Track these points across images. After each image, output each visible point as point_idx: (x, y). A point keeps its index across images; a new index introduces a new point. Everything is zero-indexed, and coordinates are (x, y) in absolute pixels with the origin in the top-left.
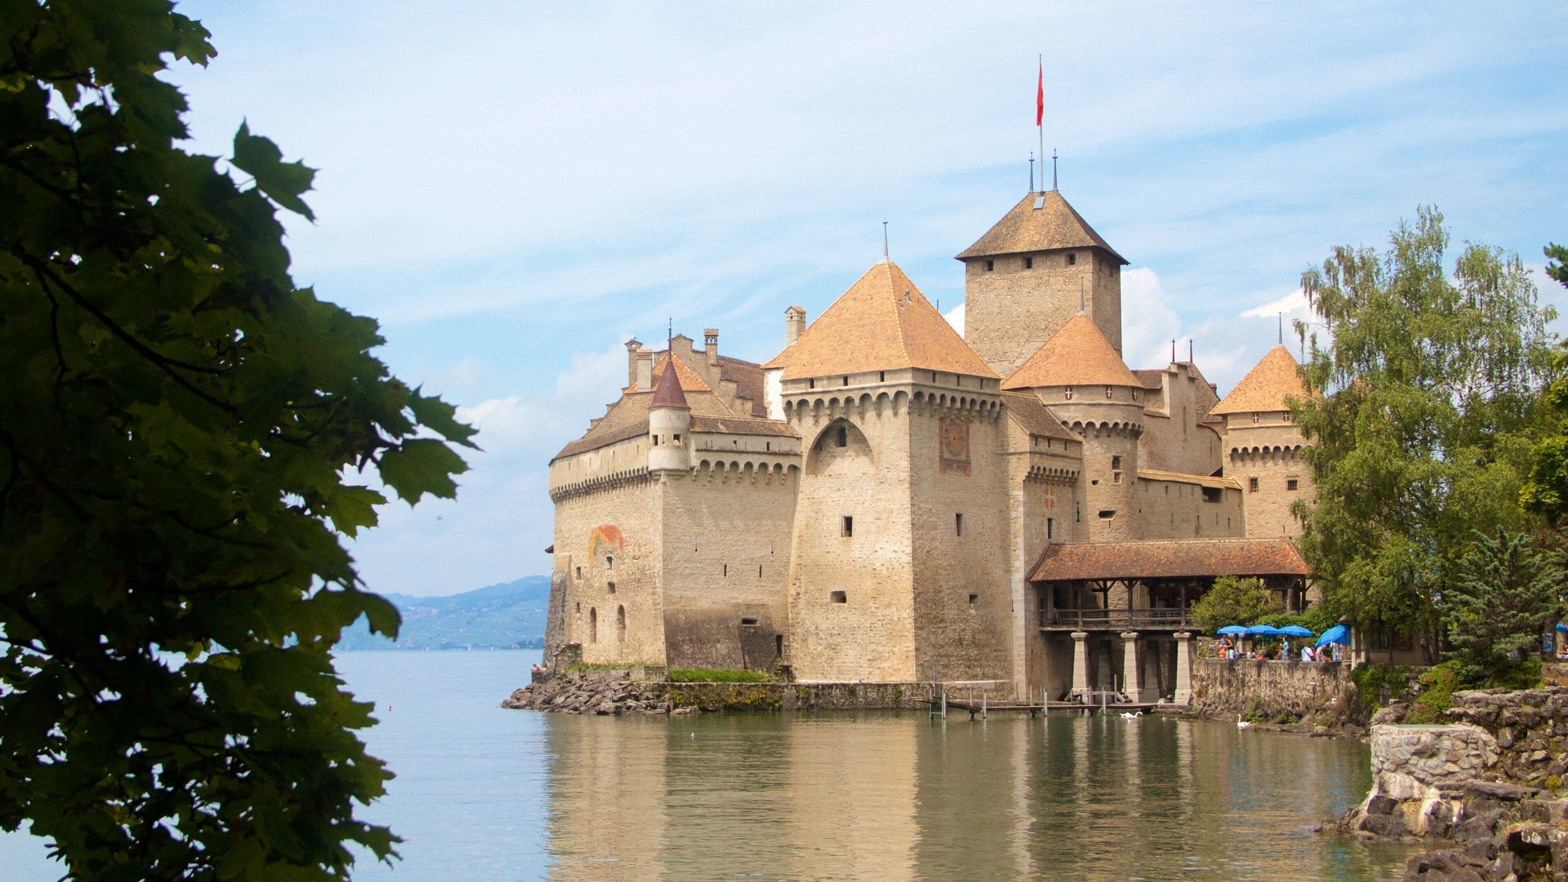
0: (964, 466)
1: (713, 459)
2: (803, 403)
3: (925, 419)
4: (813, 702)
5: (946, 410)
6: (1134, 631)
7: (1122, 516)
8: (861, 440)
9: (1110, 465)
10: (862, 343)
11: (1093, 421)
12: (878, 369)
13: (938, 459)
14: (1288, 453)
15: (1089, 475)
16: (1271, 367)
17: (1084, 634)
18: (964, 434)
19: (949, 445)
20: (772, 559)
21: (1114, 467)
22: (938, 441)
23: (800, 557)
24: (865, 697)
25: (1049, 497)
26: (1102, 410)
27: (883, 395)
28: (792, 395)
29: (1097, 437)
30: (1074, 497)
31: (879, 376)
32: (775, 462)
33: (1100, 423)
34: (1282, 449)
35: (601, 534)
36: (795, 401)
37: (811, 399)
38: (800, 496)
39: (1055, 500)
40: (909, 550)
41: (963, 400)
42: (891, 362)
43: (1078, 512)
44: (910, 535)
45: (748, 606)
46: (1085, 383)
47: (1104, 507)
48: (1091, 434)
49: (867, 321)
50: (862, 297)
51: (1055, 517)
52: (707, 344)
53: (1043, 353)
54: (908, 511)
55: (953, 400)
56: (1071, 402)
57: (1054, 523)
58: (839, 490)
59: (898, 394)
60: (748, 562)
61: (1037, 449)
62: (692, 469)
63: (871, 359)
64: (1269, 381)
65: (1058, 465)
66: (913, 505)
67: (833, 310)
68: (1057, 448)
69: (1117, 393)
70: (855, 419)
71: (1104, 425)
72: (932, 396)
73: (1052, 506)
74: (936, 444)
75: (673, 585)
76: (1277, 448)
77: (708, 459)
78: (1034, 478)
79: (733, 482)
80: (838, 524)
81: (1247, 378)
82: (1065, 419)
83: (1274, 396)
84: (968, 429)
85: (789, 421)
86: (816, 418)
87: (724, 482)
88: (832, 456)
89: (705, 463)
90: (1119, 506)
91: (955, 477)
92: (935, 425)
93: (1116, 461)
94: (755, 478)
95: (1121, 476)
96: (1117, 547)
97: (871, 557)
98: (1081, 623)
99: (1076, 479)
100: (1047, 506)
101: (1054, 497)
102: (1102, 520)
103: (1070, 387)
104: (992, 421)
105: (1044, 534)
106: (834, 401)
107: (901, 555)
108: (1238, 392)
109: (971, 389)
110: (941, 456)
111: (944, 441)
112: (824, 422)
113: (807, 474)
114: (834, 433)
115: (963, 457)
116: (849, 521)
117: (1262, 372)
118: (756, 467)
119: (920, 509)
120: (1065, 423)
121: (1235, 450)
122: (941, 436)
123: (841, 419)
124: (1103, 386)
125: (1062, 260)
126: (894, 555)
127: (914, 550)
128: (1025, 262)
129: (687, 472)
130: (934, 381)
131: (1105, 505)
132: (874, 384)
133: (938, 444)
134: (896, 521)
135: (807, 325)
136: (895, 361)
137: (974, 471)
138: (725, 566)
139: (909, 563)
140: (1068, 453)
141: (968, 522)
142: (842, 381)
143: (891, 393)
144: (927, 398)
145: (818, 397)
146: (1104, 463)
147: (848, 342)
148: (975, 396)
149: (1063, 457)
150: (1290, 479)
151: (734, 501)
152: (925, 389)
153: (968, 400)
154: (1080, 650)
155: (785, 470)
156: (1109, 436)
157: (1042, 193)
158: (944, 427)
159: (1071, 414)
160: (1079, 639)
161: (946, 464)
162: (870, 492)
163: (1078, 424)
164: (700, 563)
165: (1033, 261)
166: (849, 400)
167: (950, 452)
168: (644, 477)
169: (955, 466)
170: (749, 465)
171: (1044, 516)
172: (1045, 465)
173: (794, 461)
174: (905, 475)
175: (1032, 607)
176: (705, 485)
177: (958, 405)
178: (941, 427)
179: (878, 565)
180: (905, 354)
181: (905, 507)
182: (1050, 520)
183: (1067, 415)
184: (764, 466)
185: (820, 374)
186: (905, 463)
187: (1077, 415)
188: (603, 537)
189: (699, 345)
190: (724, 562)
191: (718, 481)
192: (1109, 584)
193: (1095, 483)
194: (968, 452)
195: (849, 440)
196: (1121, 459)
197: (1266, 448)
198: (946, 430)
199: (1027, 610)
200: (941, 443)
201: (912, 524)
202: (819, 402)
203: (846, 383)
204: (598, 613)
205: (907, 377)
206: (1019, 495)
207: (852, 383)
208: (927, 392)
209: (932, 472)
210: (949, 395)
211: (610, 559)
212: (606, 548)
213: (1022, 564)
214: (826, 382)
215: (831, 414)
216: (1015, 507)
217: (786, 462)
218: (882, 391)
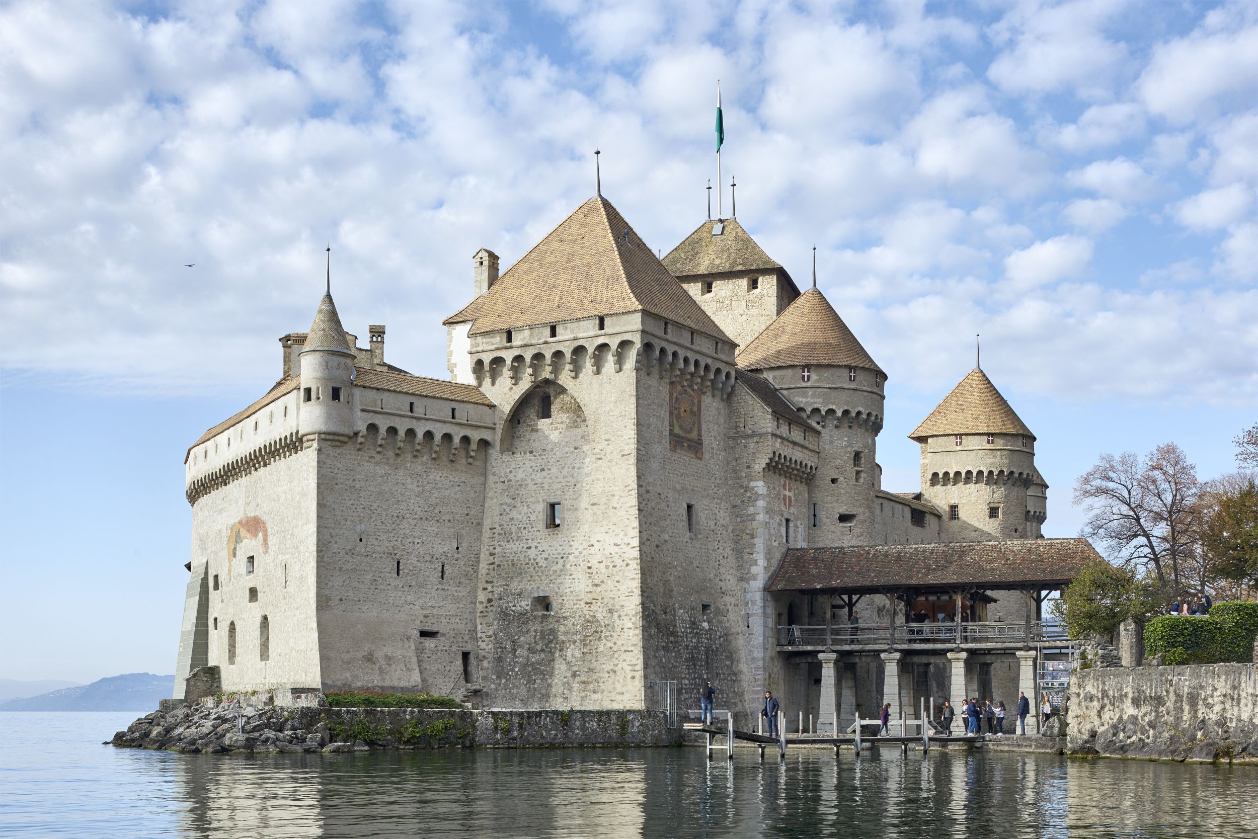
0: (696, 447)
1: (383, 424)
2: (498, 361)
3: (653, 381)
4: (515, 734)
5: (678, 373)
6: (896, 650)
7: (863, 522)
8: (573, 406)
9: (851, 462)
10: (574, 285)
11: (834, 407)
12: (596, 313)
13: (667, 433)
14: (991, 479)
15: (826, 472)
16: (971, 390)
17: (833, 656)
18: (695, 409)
19: (678, 417)
20: (456, 556)
21: (855, 465)
22: (668, 410)
23: (492, 554)
24: (583, 728)
25: (787, 493)
26: (844, 396)
27: (604, 347)
28: (483, 351)
29: (837, 427)
30: (810, 497)
31: (597, 322)
32: (462, 434)
33: (842, 410)
34: (986, 474)
35: (242, 530)
36: (487, 359)
37: (508, 355)
38: (491, 479)
39: (793, 499)
40: (636, 542)
41: (697, 363)
42: (612, 305)
43: (815, 516)
44: (636, 524)
45: (428, 615)
46: (826, 362)
47: (843, 510)
48: (831, 423)
49: (578, 262)
50: (570, 238)
51: (792, 518)
52: (372, 341)
53: (770, 333)
54: (634, 493)
55: (686, 360)
56: (809, 384)
57: (791, 524)
58: (543, 470)
59: (624, 346)
60: (428, 558)
61: (778, 433)
62: (356, 434)
63: (587, 304)
64: (970, 403)
65: (797, 455)
66: (639, 486)
67: (534, 255)
68: (797, 435)
69: (861, 376)
70: (565, 378)
71: (846, 413)
72: (663, 351)
73: (790, 505)
74: (665, 414)
75: (330, 584)
76: (980, 473)
77: (377, 422)
78: (775, 466)
79: (408, 456)
80: (540, 511)
81: (945, 401)
82: (802, 405)
83: (977, 418)
84: (700, 402)
85: (480, 385)
86: (516, 379)
87: (397, 455)
88: (532, 430)
89: (372, 428)
90: (861, 510)
91: (685, 458)
92: (665, 389)
93: (857, 455)
94: (436, 452)
95: (863, 475)
96: (872, 552)
97: (585, 552)
98: (830, 642)
99: (814, 476)
100: (785, 504)
101: (791, 494)
102: (841, 524)
103: (807, 367)
104: (725, 396)
105: (781, 536)
106: (538, 357)
107: (625, 549)
108: (937, 415)
109: (705, 350)
110: (671, 430)
111: (674, 413)
112: (525, 385)
113: (502, 452)
114: (536, 402)
115: (694, 435)
116: (553, 509)
117: (962, 395)
118: (438, 439)
119: (648, 492)
120: (801, 409)
121: (935, 475)
122: (671, 406)
123: (547, 381)
124: (846, 366)
126: (616, 549)
127: (642, 543)
128: (706, 285)
129: (350, 438)
130: (666, 333)
131: (845, 507)
132: (591, 334)
133: (668, 414)
134: (618, 506)
135: (501, 274)
136: (618, 304)
137: (707, 456)
138: (398, 563)
139: (635, 559)
140: (806, 443)
141: (701, 515)
142: (547, 331)
143: (614, 343)
144: (658, 352)
145: (517, 352)
146: (845, 458)
147: (554, 287)
148: (709, 361)
149: (803, 446)
150: (992, 505)
151: (409, 481)
152: (656, 340)
153: (703, 365)
154: (828, 673)
155: (474, 446)
156: (850, 427)
157: (721, 221)
158: (675, 395)
159: (809, 399)
160: (828, 661)
161: (677, 441)
162: (584, 470)
163: (816, 411)
164: (367, 556)
165: (714, 285)
166: (558, 354)
167: (681, 427)
168: (295, 443)
169: (685, 444)
170: (429, 435)
171: (782, 515)
172: (786, 453)
173: (486, 435)
174: (631, 448)
175: (771, 623)
176: (373, 457)
177: (692, 368)
178: (671, 394)
179: (594, 562)
180: (632, 295)
181: (630, 488)
182: (787, 520)
183: (804, 400)
184: (447, 437)
185: (520, 324)
186: (630, 433)
187: (816, 400)
188: (243, 532)
190: (397, 557)
191: (390, 453)
192: (855, 598)
193: (834, 481)
194: (700, 430)
195: (555, 408)
196: (862, 455)
197: (969, 473)
198: (677, 398)
199: (765, 626)
200: (671, 414)
201: (639, 510)
202: (519, 359)
203: (553, 333)
204: (237, 628)
205: (635, 322)
206: (759, 486)
207: (563, 334)
208: (658, 344)
209: (661, 448)
210: (682, 354)
211: (251, 559)
212: (249, 545)
213: (760, 572)
214: (527, 333)
215: (534, 374)
216: (753, 500)
217: (475, 436)
218: (601, 340)
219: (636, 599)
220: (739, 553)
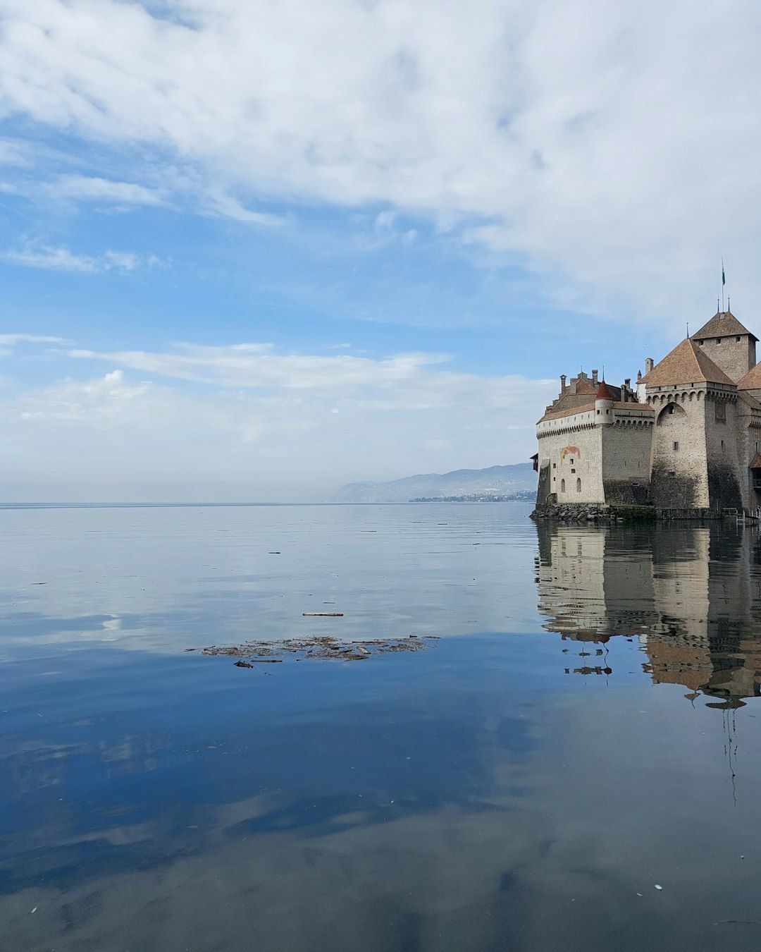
0: (724, 421)
1: (621, 420)
2: (655, 397)
3: (710, 402)
5: (718, 399)
8: (682, 411)
10: (682, 372)
12: (690, 381)
13: (715, 418)
18: (724, 409)
19: (718, 413)
20: (643, 459)
23: (654, 458)
25: (756, 434)
27: (694, 392)
28: (650, 393)
31: (691, 385)
32: (644, 421)
36: (652, 396)
37: (659, 395)
38: (654, 434)
40: (705, 455)
41: (724, 394)
42: (696, 379)
44: (705, 449)
45: (635, 478)
49: (682, 363)
50: (679, 354)
51: (758, 442)
52: (593, 376)
53: (750, 375)
54: (704, 439)
55: (721, 394)
57: (758, 444)
58: (671, 431)
59: (700, 392)
60: (634, 460)
61: (753, 414)
62: (613, 423)
63: (687, 378)
66: (706, 437)
67: (666, 360)
68: (760, 414)
70: (679, 402)
72: (713, 393)
73: (757, 438)
74: (714, 412)
75: (606, 469)
77: (619, 419)
78: (752, 426)
79: (628, 429)
80: (671, 445)
84: (725, 407)
85: (648, 404)
86: (661, 403)
87: (625, 429)
88: (667, 418)
89: (618, 421)
91: (720, 425)
92: (714, 404)
94: (636, 427)
97: (687, 458)
100: (755, 437)
101: (758, 434)
104: (734, 403)
105: (754, 449)
106: (670, 396)
107: (701, 457)
109: (727, 390)
111: (717, 411)
112: (665, 404)
113: (657, 425)
114: (669, 409)
115: (723, 417)
116: (676, 444)
118: (637, 423)
119: (708, 438)
122: (716, 409)
123: (673, 403)
125: (735, 339)
126: (698, 457)
127: (707, 455)
129: (611, 425)
130: (714, 387)
132: (689, 388)
134: (699, 443)
135: (654, 366)
136: (698, 379)
137: (727, 423)
138: (626, 462)
139: (704, 460)
141: (726, 444)
142: (673, 387)
143: (697, 392)
144: (711, 394)
145: (662, 394)
147: (675, 372)
148: (728, 393)
151: (628, 436)
152: (711, 389)
153: (726, 394)
155: (648, 423)
157: (723, 313)
158: (717, 406)
161: (718, 420)
162: (686, 432)
164: (616, 461)
165: (721, 341)
166: (677, 395)
167: (719, 416)
168: (592, 426)
169: (720, 421)
170: (635, 422)
171: (754, 441)
172: (756, 421)
173: (652, 420)
174: (703, 425)
175: (751, 479)
176: (618, 430)
177: (723, 396)
179: (690, 461)
180: (703, 375)
181: (703, 437)
182: (756, 443)
184: (640, 422)
185: (663, 385)
186: (703, 420)
188: (568, 451)
189: (590, 376)
190: (625, 460)
191: (623, 428)
194: (725, 416)
195: (675, 411)
199: (749, 480)
201: (706, 444)
202: (663, 396)
203: (675, 388)
204: (566, 482)
205: (705, 385)
206: (746, 433)
207: (678, 388)
208: (712, 391)
209: (713, 423)
210: (719, 392)
211: (572, 460)
212: (570, 455)
213: (747, 461)
214: (666, 388)
215: (669, 401)
216: (743, 438)
217: (649, 420)
218: (692, 391)
219: (706, 473)
220: (739, 455)
